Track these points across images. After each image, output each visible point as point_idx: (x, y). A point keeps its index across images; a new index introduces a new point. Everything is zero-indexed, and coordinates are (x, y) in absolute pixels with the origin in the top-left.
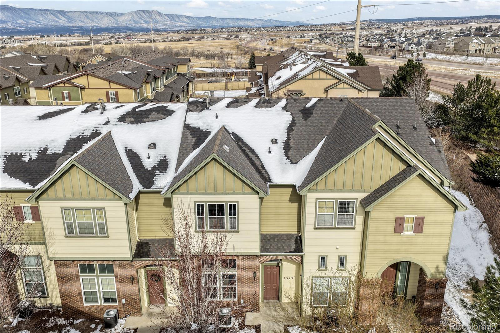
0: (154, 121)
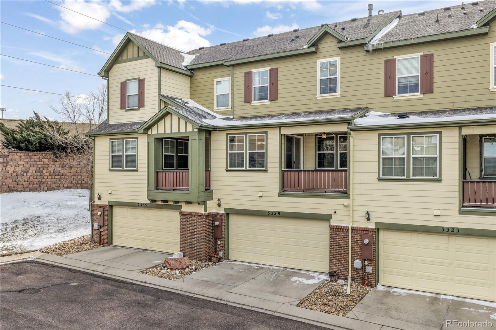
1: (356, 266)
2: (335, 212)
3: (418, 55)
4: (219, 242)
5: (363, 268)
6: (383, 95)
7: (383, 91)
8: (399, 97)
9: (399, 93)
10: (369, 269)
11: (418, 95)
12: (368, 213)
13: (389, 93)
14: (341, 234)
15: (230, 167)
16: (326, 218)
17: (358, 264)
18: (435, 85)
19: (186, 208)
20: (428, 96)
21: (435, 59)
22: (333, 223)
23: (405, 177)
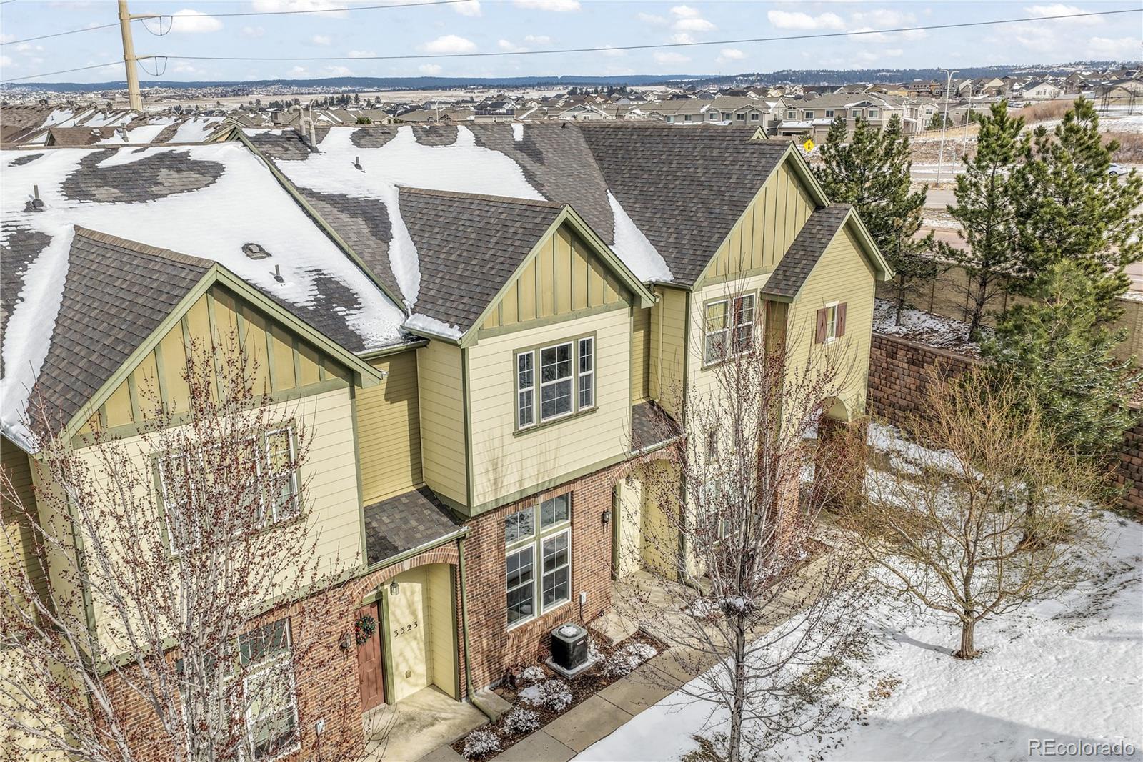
0: (190, 190)
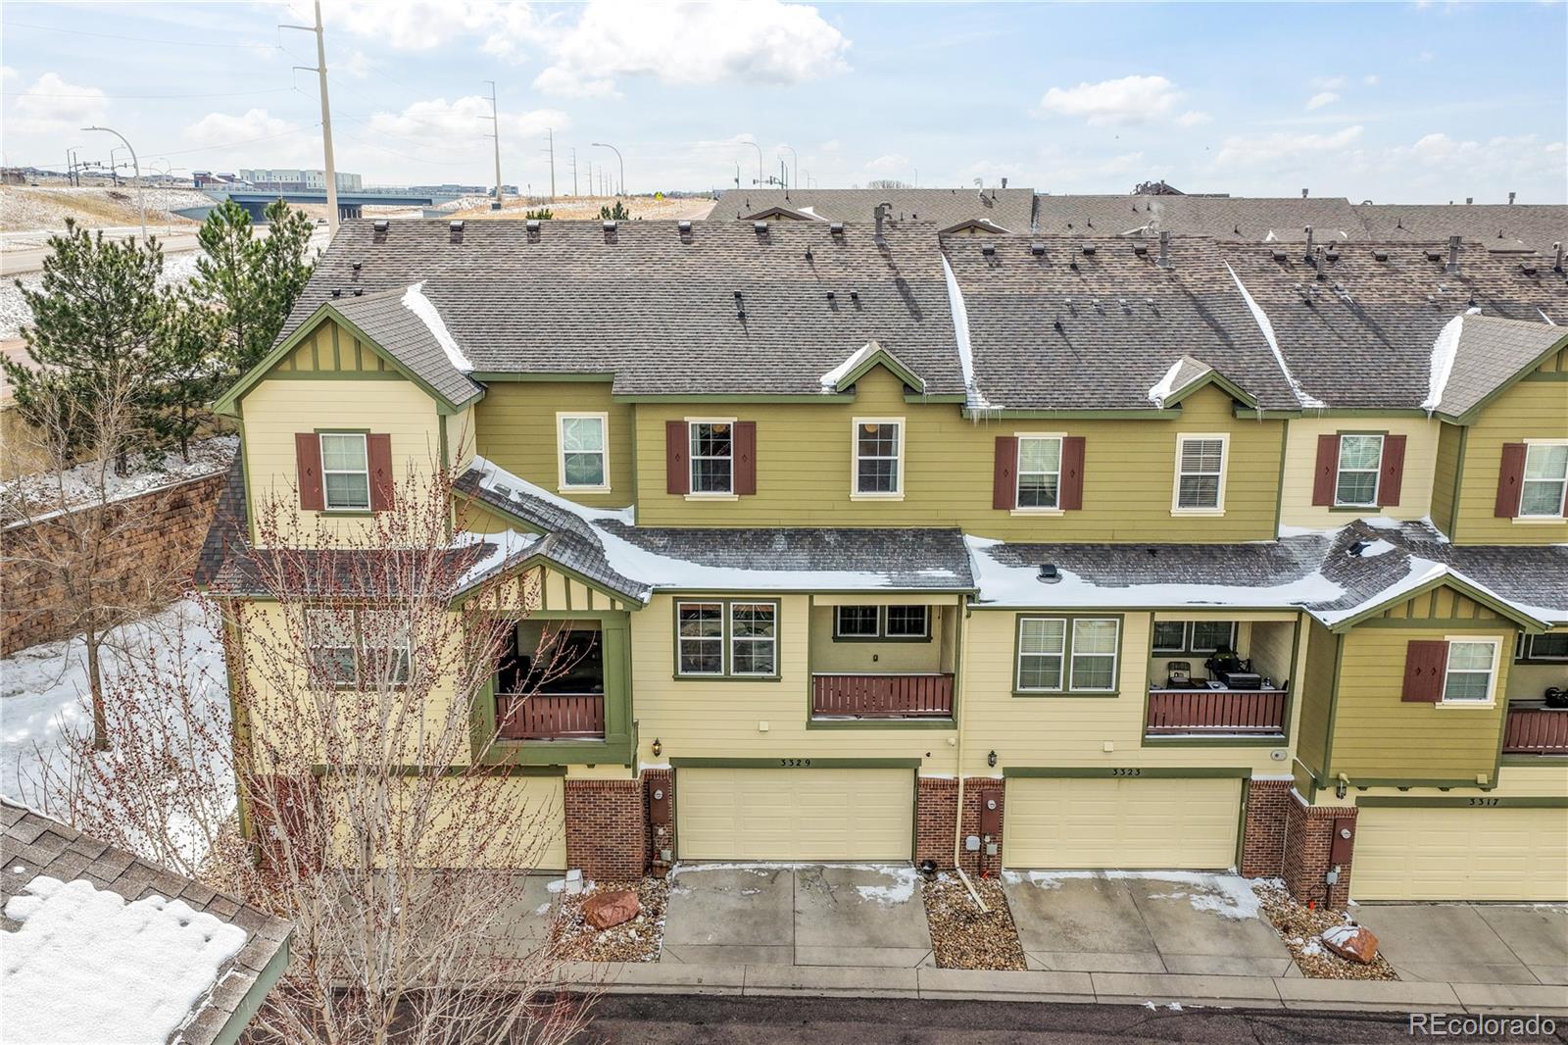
1: (969, 847)
2: (928, 755)
3: (1060, 435)
4: (661, 832)
5: (983, 848)
6: (990, 505)
7: (990, 497)
8: (1020, 511)
9: (1022, 504)
10: (992, 849)
11: (1055, 511)
12: (992, 754)
13: (1001, 501)
14: (941, 793)
15: (684, 669)
16: (913, 764)
17: (973, 843)
18: (1086, 496)
19: (577, 773)
20: (1073, 514)
21: (1088, 448)
22: (923, 774)
23: (1060, 690)
